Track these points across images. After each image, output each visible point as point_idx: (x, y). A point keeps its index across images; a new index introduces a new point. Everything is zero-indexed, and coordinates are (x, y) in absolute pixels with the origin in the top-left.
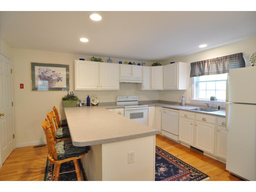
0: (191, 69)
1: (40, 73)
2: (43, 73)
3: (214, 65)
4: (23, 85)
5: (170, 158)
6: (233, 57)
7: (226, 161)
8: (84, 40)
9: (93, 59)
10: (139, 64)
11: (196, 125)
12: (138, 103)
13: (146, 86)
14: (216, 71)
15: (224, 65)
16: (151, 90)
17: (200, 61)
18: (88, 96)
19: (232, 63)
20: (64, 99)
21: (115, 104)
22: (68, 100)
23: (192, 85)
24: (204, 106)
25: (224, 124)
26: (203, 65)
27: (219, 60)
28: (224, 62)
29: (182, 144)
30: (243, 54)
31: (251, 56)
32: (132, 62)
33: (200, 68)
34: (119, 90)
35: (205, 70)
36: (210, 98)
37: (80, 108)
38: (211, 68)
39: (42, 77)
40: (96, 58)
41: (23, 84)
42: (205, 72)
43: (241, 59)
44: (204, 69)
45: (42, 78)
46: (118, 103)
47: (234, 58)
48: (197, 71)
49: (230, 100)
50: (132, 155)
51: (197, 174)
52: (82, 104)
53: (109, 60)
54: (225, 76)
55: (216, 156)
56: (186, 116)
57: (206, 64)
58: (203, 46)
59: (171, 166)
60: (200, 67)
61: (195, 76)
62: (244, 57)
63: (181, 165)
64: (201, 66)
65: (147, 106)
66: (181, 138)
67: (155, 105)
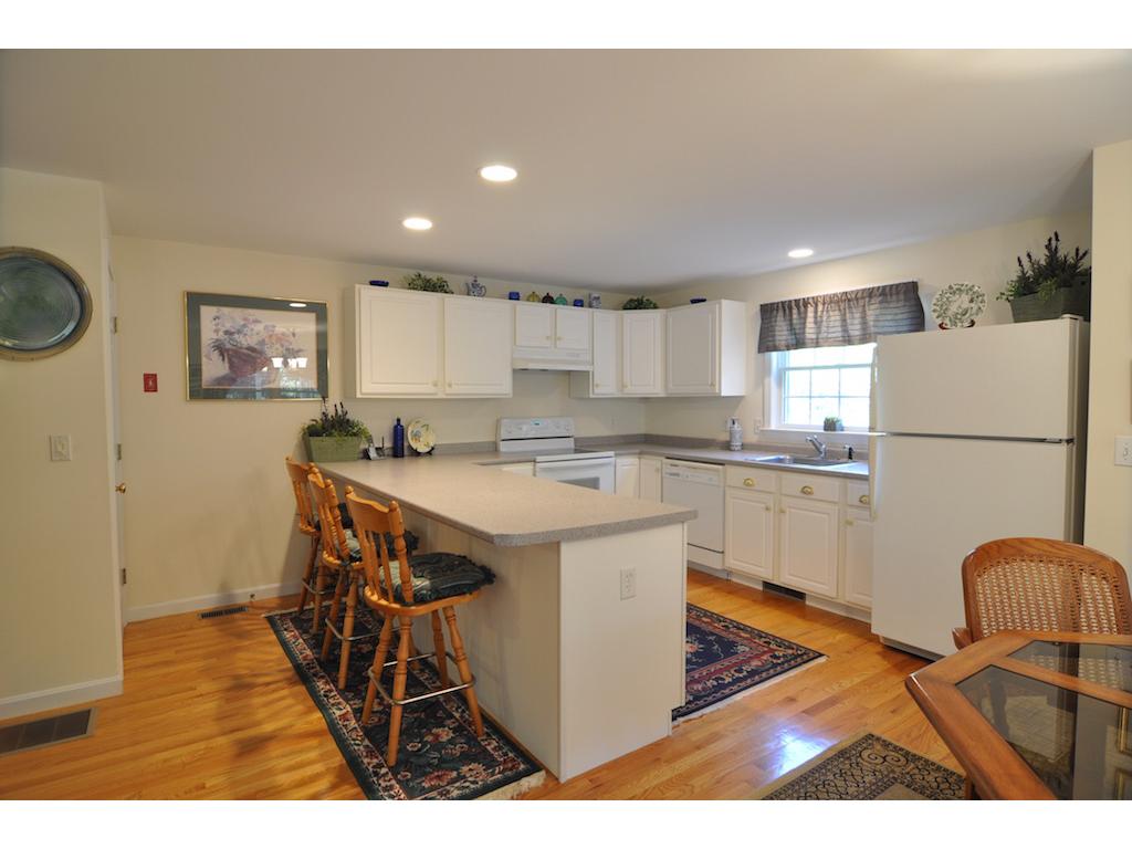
0: (763, 323)
1: (221, 333)
2: (232, 334)
3: (835, 316)
4: (154, 377)
5: (705, 619)
6: (891, 295)
7: (870, 613)
8: (418, 224)
9: (419, 282)
10: (578, 303)
11: (783, 512)
12: (573, 446)
13: (604, 384)
14: (840, 334)
15: (864, 317)
16: (620, 396)
17: (790, 301)
18: (399, 420)
19: (889, 311)
20: (312, 432)
21: (493, 449)
22: (330, 435)
23: (766, 381)
24: (805, 451)
25: (864, 502)
26: (799, 313)
27: (849, 300)
28: (864, 306)
29: (734, 580)
30: (919, 284)
31: (938, 296)
32: (555, 296)
33: (791, 324)
34: (511, 396)
35: (807, 330)
36: (822, 424)
37: (371, 463)
38: (824, 323)
39: (228, 346)
40: (428, 278)
41: (156, 375)
42: (808, 336)
43: (913, 302)
44: (804, 328)
45: (228, 350)
46: (504, 447)
47: (894, 297)
48: (782, 332)
49: (879, 427)
50: (630, 575)
51: (790, 652)
52: (377, 449)
53: (475, 285)
54: (865, 352)
55: (843, 602)
56: (747, 484)
57: (811, 309)
58: (801, 253)
59: (712, 638)
60: (791, 320)
61: (775, 349)
62: (921, 294)
63: (743, 634)
64: (795, 316)
65: (611, 453)
66: (732, 561)
67: (637, 451)
